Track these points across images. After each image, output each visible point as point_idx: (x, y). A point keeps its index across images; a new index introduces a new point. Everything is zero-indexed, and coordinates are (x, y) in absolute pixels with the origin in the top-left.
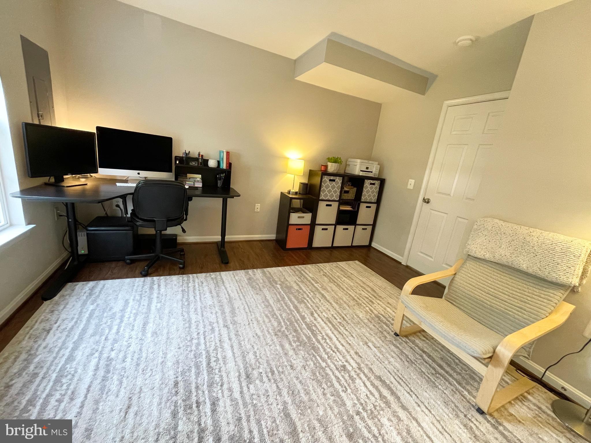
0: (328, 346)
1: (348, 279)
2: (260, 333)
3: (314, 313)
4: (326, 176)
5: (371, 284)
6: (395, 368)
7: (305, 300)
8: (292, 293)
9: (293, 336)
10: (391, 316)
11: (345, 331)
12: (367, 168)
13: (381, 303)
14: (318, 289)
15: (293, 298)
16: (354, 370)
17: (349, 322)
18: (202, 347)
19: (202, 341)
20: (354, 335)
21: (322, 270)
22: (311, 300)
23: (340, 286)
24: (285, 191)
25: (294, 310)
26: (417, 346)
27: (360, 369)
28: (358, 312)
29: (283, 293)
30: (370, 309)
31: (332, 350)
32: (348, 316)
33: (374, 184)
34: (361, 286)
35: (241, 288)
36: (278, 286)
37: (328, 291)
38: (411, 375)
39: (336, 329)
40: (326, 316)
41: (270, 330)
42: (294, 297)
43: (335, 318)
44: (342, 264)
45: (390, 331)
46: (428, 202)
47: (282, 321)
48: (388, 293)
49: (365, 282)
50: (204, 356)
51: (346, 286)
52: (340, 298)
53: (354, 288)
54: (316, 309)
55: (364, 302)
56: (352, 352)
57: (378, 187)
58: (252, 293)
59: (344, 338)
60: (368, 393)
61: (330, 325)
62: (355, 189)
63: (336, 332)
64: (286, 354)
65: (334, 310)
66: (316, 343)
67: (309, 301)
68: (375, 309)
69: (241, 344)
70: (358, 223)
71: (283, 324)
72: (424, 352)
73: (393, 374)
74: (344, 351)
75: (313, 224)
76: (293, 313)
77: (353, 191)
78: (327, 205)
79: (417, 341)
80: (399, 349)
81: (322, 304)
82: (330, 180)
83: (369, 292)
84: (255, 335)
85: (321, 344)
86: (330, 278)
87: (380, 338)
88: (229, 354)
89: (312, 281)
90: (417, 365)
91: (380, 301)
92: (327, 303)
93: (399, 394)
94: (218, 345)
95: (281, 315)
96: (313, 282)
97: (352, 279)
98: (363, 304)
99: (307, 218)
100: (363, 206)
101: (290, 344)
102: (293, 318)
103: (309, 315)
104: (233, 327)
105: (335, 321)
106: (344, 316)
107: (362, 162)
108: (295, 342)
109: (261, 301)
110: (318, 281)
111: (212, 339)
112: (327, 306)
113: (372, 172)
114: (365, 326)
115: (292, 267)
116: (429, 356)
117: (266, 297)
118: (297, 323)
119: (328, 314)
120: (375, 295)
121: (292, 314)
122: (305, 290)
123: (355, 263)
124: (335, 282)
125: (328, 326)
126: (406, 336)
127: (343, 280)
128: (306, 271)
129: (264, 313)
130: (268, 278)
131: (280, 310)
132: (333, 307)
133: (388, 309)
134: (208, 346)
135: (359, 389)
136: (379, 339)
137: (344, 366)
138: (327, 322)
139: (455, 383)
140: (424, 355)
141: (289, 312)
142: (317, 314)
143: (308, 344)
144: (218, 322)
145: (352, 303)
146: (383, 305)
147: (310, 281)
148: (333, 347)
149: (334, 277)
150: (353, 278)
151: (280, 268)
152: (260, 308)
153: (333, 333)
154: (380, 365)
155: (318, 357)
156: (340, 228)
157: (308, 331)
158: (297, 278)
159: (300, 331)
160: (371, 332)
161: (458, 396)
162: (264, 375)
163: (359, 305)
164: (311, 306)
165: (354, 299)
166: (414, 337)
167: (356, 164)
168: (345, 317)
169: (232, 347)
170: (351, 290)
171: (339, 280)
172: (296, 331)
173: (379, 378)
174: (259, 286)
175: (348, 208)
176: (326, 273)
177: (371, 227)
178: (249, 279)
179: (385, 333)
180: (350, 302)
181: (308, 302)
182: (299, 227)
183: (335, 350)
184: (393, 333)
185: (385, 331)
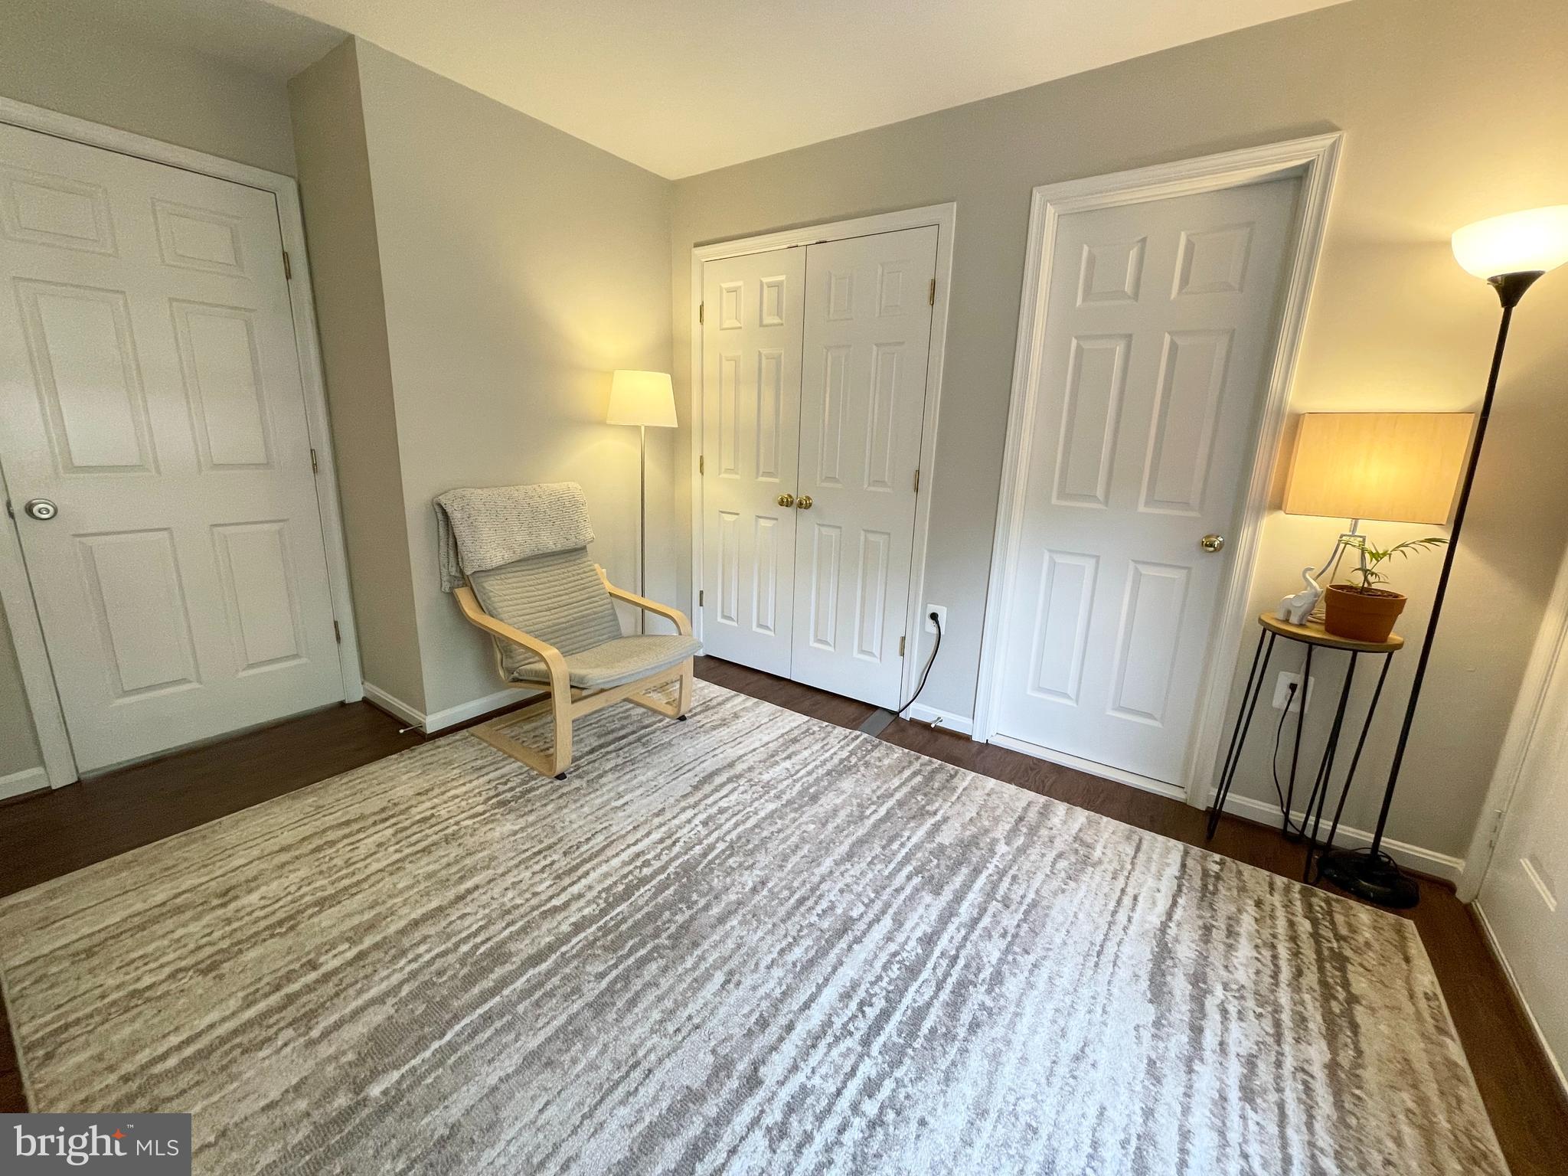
0: (667, 852)
1: (254, 889)
3: (545, 908)
5: (298, 832)
6: (661, 774)
7: (481, 950)
8: (440, 1005)
9: (675, 913)
11: (594, 841)
13: (426, 806)
14: (377, 946)
15: (475, 990)
16: (702, 811)
17: (551, 840)
20: (602, 826)
23: (326, 899)
25: (557, 955)
27: (693, 806)
28: (495, 834)
30: (470, 818)
31: (673, 845)
32: (524, 848)
38: (660, 762)
39: (594, 856)
43: (551, 864)
47: (630, 960)
48: (358, 798)
51: (322, 882)
52: (427, 879)
53: (338, 862)
54: (520, 912)
55: (428, 832)
58: (495, 1149)
59: (623, 836)
60: (736, 792)
61: (589, 865)
63: (610, 852)
65: (511, 874)
66: (671, 870)
67: (477, 940)
71: (642, 953)
73: (676, 775)
74: (663, 829)
76: (571, 953)
80: (605, 772)
83: (361, 830)
85: (669, 862)
87: (586, 795)
89: (288, 990)
90: (633, 756)
91: (414, 806)
92: (471, 897)
98: (448, 832)
101: (705, 909)
102: (598, 944)
103: (561, 915)
105: (562, 863)
106: (529, 853)
108: (693, 903)
110: (296, 965)
112: (496, 892)
114: (555, 817)
119: (534, 881)
120: (376, 817)
121: (579, 954)
124: (290, 918)
125: (593, 868)
127: (262, 903)
131: (577, 989)
135: (737, 801)
136: (593, 795)
137: (704, 823)
138: (577, 874)
141: (573, 965)
142: (547, 901)
143: (685, 881)
146: (437, 800)
147: (291, 997)
148: (660, 846)
149: (233, 932)
152: (593, 1052)
153: (615, 856)
154: (665, 789)
157: (638, 894)
159: (647, 910)
160: (571, 807)
163: (454, 837)
164: (510, 924)
168: (533, 850)
170: (358, 866)
172: (653, 916)
173: (697, 787)
180: (442, 857)
181: (486, 941)
183: (668, 841)
184: (559, 781)
185: (553, 791)
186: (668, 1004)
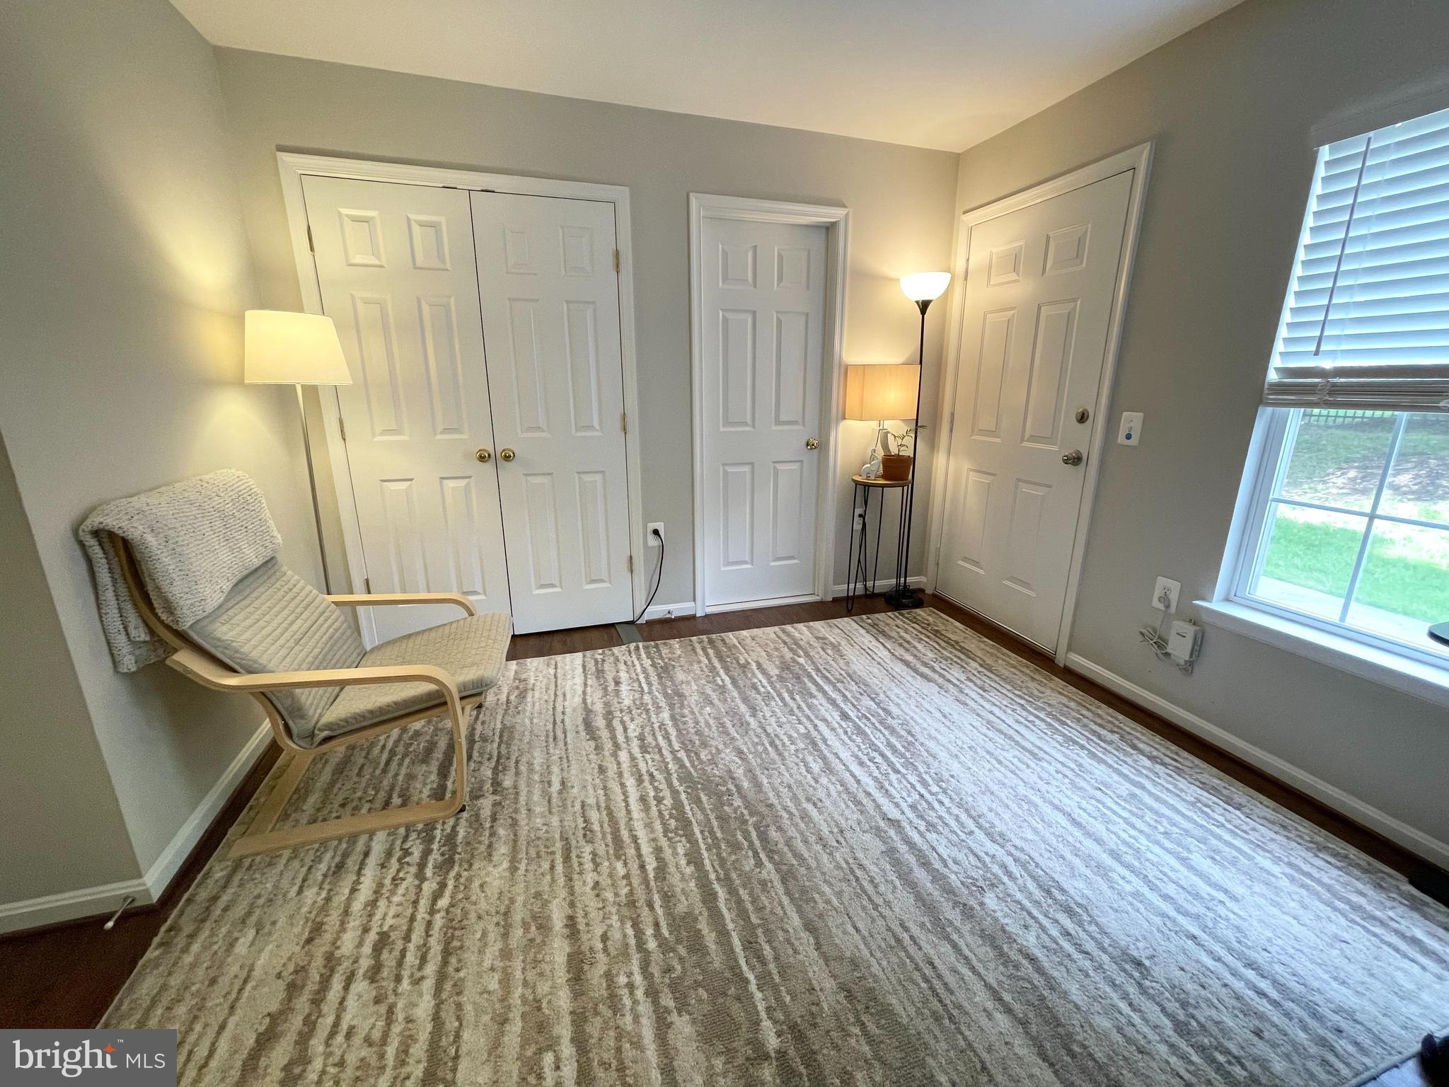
27: (617, 749)
31: (653, 777)
39: (615, 823)
47: (757, 844)
59: (607, 800)
61: (623, 832)
63: (620, 815)
66: (681, 789)
186: (812, 839)
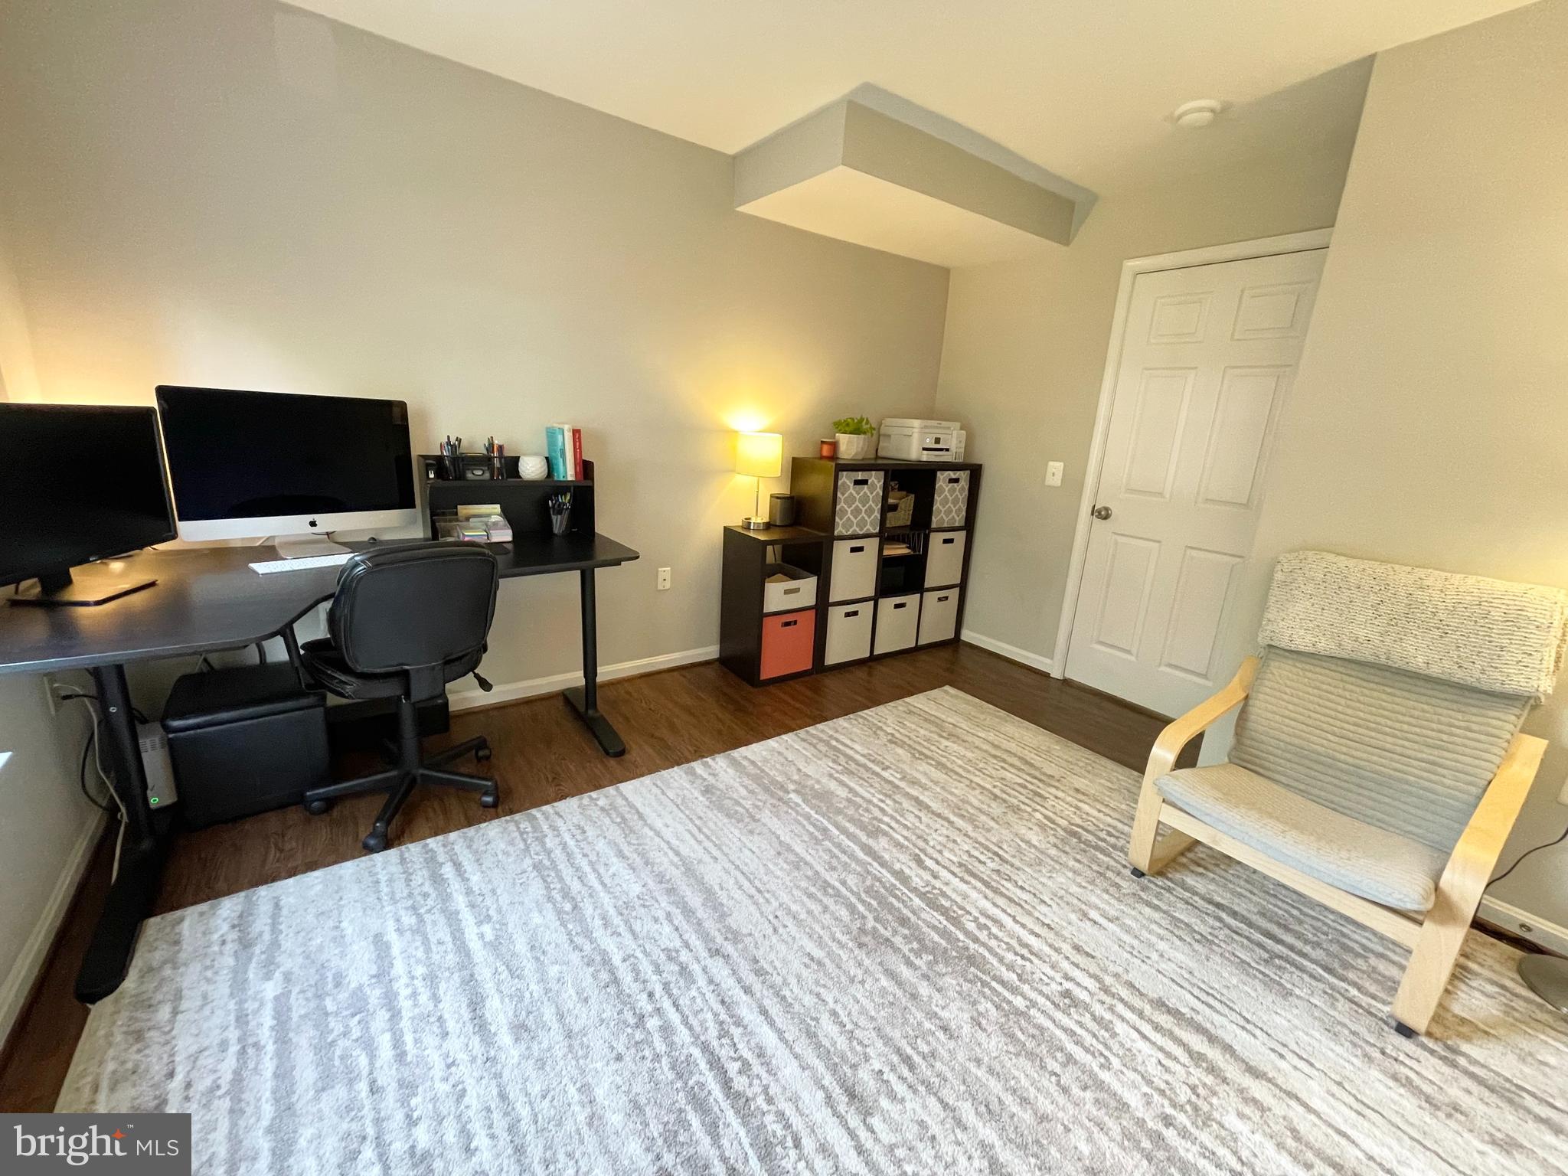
0: (1005, 947)
1: (954, 742)
2: (817, 953)
3: (922, 856)
4: (845, 473)
5: (1012, 746)
6: (1181, 967)
7: (882, 826)
8: (839, 812)
9: (905, 937)
10: (1101, 826)
11: (1019, 892)
12: (937, 441)
13: (1060, 794)
14: (897, 787)
15: (848, 825)
16: (1096, 997)
17: (1017, 863)
18: (683, 1035)
19: (674, 1018)
20: (1047, 900)
21: (881, 728)
22: (897, 821)
23: (944, 766)
24: (735, 522)
25: (869, 860)
26: (1196, 893)
27: (1106, 990)
28: (1023, 831)
29: (816, 816)
30: (1046, 817)
31: (1016, 954)
32: (1005, 847)
33: (956, 481)
34: (995, 757)
35: (698, 822)
36: (792, 796)
37: (925, 788)
38: (1221, 975)
39: (995, 891)
40: (955, 859)
41: (839, 935)
42: (849, 821)
43: (980, 862)
44: (917, 701)
45: (1119, 866)
46: (1106, 517)
47: (854, 900)
48: (1064, 764)
49: (996, 743)
50: (703, 1065)
51: (960, 762)
52: (963, 801)
53: (981, 765)
54: (921, 843)
55: (1022, 798)
56: (1066, 948)
57: (967, 487)
58: (737, 832)
59: (1030, 914)
60: (1161, 1056)
61: (979, 885)
62: (912, 498)
63: (1001, 901)
64: (914, 996)
65: (967, 840)
66: (972, 945)
67: (893, 824)
68: (1055, 813)
69: (784, 998)
70: (927, 585)
71: (861, 908)
72: (1218, 905)
73: (1186, 985)
74: (1047, 949)
75: (822, 605)
76: (870, 869)
77: (906, 504)
78: (854, 550)
79: (1190, 880)
80: (1165, 912)
81: (928, 826)
82: (857, 483)
83: (1019, 769)
84: (807, 960)
85: (984, 945)
86: (909, 746)
87: (1107, 892)
88: (768, 1038)
89: (871, 765)
90: (1222, 944)
91: (1057, 788)
92: (939, 820)
93: (1228, 1039)
94: (723, 1016)
95: (844, 883)
96: (878, 769)
97: (963, 741)
98: (1023, 806)
99: (806, 590)
100: (936, 540)
101: (909, 963)
102: (877, 884)
103: (913, 865)
104: (736, 950)
105: (982, 868)
106: (996, 849)
107: (926, 427)
108: (918, 955)
109: (773, 852)
110: (887, 763)
111: (699, 1000)
112: (945, 832)
113: (947, 450)
114: (1057, 867)
115: (802, 733)
116: (1234, 914)
117: (778, 837)
118: (896, 897)
119: (957, 851)
120: (1037, 774)
121: (869, 873)
122: (868, 796)
123: (946, 692)
124: (927, 757)
125: (975, 888)
126: (1161, 873)
127: (942, 747)
128: (841, 738)
129: (798, 887)
130: (756, 779)
131: (834, 869)
132: (960, 830)
133: (1086, 807)
134: (698, 1029)
135: (1135, 1051)
136: (1106, 897)
137: (1067, 994)
138: (967, 878)
139: (1321, 971)
140: (1224, 915)
141: (859, 869)
142: (932, 858)
143: (954, 954)
144: (687, 945)
145: (997, 809)
146: (1069, 799)
147: (864, 766)
148: (1014, 943)
149: (920, 743)
150: (966, 738)
151: (772, 743)
152: (779, 873)
153: (995, 905)
154: (1144, 967)
155: (994, 984)
156: (887, 604)
157: (935, 914)
158: (831, 764)
159: (913, 918)
160: (1079, 879)
161: (1342, 1004)
162: (891, 1077)
163: (1016, 810)
164: (906, 838)
165: (996, 797)
166: (1176, 870)
167: (907, 431)
168: (1001, 852)
169: (764, 1012)
170: (977, 773)
171: (933, 748)
172: (904, 921)
173: (1160, 1004)
174: (744, 808)
175: (899, 550)
176: (893, 735)
177: (957, 590)
178: (708, 790)
179: (1109, 874)
180: (989, 806)
181: (891, 828)
182: (790, 619)
183: (1025, 952)
184: (1127, 872)
185: (1107, 868)
